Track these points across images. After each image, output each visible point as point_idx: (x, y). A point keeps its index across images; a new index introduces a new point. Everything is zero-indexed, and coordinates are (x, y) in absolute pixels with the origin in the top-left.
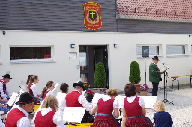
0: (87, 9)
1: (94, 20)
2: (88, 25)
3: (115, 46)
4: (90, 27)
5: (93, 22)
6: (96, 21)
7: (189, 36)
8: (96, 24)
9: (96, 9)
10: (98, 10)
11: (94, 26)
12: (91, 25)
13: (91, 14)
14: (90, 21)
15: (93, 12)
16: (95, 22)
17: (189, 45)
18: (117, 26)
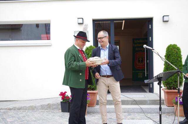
3: (164, 20)
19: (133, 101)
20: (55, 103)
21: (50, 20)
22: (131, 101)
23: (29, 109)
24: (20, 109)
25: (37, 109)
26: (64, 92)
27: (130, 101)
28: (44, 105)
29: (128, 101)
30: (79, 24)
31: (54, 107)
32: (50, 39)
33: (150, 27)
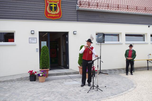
0: (48, 2)
1: (55, 11)
2: (49, 15)
3: (74, 33)
4: (50, 17)
5: (53, 13)
6: (56, 11)
7: (149, 26)
8: (56, 14)
9: (57, 2)
10: (58, 3)
11: (54, 16)
12: (51, 15)
13: (51, 6)
14: (50, 11)
15: (53, 5)
16: (55, 13)
17: (148, 34)
18: (77, 17)
20: (24, 77)
21: (15, 31)
23: (10, 81)
24: (4, 82)
25: (14, 81)
26: (31, 71)
28: (18, 79)
31: (24, 79)
32: (14, 42)
33: (67, 36)
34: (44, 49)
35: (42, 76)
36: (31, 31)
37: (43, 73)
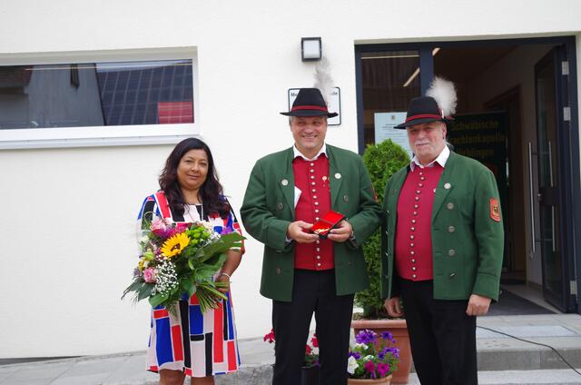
19: (546, 352)
21: (196, 48)
22: (541, 352)
27: (536, 352)
29: (526, 353)
30: (306, 60)
32: (191, 120)
33: (565, 70)
34: (377, 163)
35: (357, 375)
36: (303, 40)
37: (367, 353)
